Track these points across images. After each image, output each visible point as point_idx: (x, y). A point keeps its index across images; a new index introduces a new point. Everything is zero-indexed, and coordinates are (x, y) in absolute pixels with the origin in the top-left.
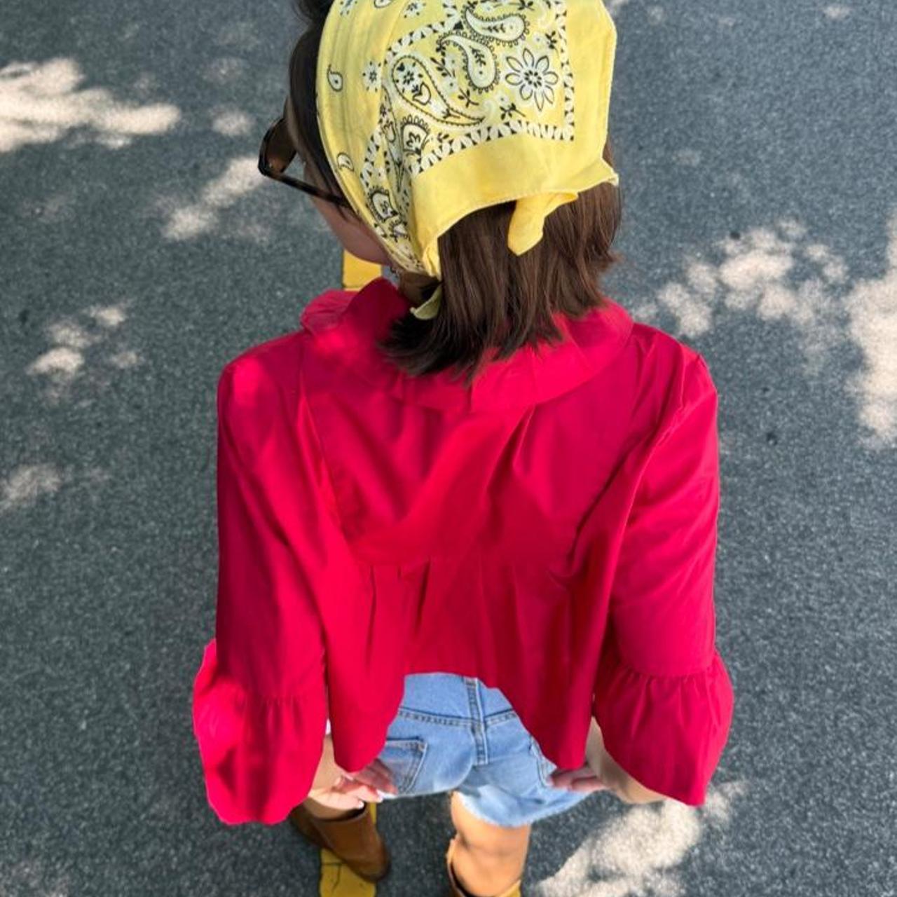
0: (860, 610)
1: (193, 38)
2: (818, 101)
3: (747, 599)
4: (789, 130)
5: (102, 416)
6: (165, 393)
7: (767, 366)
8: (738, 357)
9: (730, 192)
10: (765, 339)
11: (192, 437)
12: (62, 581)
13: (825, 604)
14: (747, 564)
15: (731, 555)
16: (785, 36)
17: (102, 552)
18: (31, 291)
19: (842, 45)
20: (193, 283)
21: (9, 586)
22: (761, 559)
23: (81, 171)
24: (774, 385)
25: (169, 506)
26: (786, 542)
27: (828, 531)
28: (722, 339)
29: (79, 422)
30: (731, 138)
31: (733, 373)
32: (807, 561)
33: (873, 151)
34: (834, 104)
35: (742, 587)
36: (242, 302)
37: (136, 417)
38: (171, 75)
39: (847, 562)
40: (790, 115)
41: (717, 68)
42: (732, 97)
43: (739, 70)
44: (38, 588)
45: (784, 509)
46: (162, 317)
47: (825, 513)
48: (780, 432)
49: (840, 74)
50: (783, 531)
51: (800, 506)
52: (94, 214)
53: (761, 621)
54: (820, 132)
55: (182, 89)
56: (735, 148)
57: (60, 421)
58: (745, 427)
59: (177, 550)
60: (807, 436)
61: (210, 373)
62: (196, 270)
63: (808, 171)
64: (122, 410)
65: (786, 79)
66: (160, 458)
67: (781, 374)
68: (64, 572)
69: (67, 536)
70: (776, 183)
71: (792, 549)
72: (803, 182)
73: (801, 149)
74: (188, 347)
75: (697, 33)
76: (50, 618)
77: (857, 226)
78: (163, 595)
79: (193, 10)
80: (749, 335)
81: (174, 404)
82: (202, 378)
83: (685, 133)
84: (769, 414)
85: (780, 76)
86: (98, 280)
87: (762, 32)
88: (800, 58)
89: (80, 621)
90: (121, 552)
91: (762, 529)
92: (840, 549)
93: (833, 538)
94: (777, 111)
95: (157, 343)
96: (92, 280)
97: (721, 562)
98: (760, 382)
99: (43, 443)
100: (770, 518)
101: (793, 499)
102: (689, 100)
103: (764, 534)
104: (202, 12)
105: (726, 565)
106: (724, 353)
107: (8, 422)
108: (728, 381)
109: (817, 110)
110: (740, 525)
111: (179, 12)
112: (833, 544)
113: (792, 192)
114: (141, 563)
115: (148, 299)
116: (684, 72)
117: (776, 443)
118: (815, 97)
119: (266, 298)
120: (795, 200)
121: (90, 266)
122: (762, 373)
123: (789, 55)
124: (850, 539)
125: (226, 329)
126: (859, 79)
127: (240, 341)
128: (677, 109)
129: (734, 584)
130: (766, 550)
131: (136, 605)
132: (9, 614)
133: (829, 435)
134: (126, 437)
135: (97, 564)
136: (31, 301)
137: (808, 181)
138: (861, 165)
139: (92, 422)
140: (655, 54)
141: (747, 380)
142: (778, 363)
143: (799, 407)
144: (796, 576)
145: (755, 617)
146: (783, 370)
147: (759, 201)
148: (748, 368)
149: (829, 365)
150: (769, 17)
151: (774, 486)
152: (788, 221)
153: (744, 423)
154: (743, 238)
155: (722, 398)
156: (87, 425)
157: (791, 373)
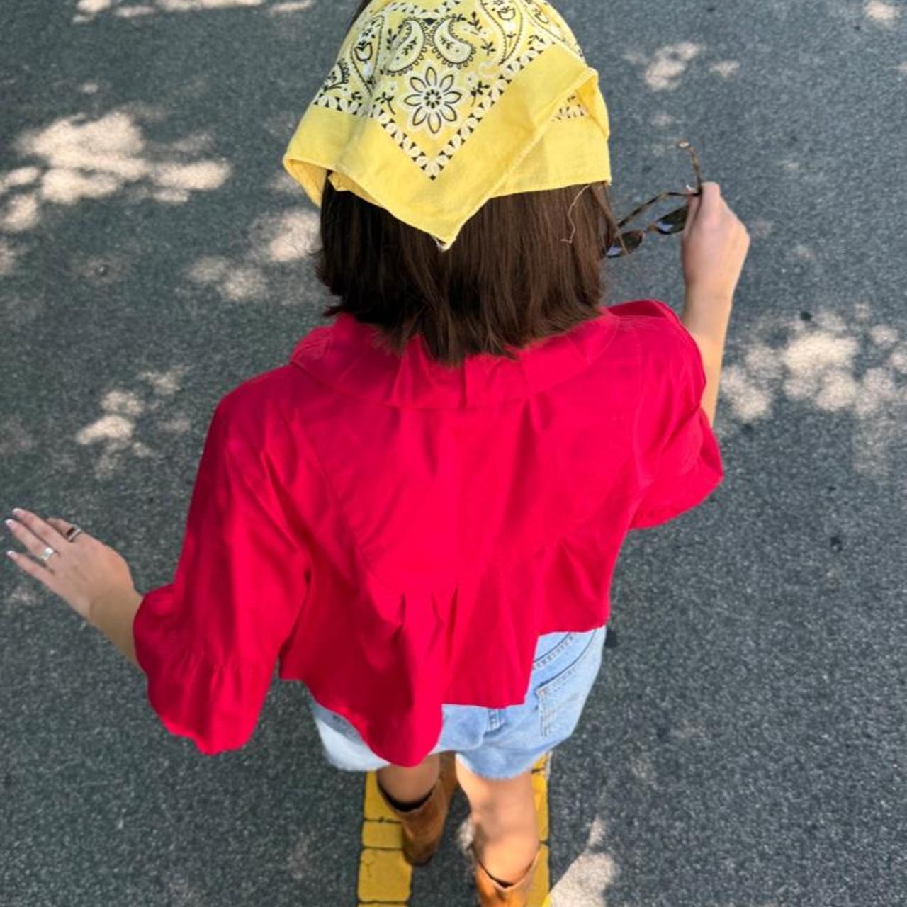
1: (262, 87)
2: (898, 170)
3: (804, 722)
4: (866, 201)
5: (154, 490)
7: (834, 463)
8: (803, 451)
9: (802, 267)
10: (832, 432)
12: (106, 667)
13: (884, 732)
14: (805, 683)
15: (789, 672)
16: (865, 98)
18: (92, 355)
20: (251, 351)
21: (55, 670)
22: (819, 679)
23: (146, 228)
24: (841, 484)
26: (847, 661)
27: (891, 650)
28: (787, 431)
29: (132, 496)
30: (805, 209)
31: (798, 469)
32: (868, 682)
35: (798, 708)
38: (238, 128)
40: (868, 185)
41: (792, 131)
42: (807, 164)
43: (817, 134)
44: (82, 674)
45: (846, 623)
47: (889, 630)
48: (845, 536)
50: (845, 648)
51: (863, 620)
52: (156, 275)
53: (816, 747)
55: (248, 143)
56: (809, 219)
57: (113, 494)
58: (808, 530)
60: (873, 543)
62: (254, 337)
63: (884, 248)
64: (174, 485)
65: (866, 145)
67: (847, 471)
68: (109, 658)
70: (851, 259)
71: (852, 669)
72: (879, 260)
73: (878, 222)
75: (773, 92)
76: (93, 707)
79: (263, 59)
80: (816, 426)
83: (758, 202)
84: (834, 515)
85: (859, 141)
86: (156, 344)
87: (842, 92)
88: (881, 122)
89: (122, 712)
91: (822, 644)
93: (895, 658)
94: (854, 179)
96: (151, 346)
97: (778, 679)
98: (826, 480)
99: (95, 517)
100: (831, 632)
101: (856, 612)
102: (762, 165)
103: (824, 651)
104: (272, 60)
105: (782, 683)
106: (789, 447)
107: (62, 494)
108: (792, 477)
109: (896, 180)
110: (800, 638)
111: (249, 60)
112: (896, 665)
113: (866, 269)
115: (205, 367)
116: (759, 135)
117: (840, 549)
118: (895, 166)
120: (869, 279)
121: (150, 330)
122: (827, 470)
123: (869, 119)
128: (750, 175)
129: (790, 704)
130: (825, 669)
132: (53, 700)
133: (897, 542)
134: (176, 515)
136: (90, 366)
137: (884, 257)
139: (144, 498)
140: (730, 114)
141: (813, 477)
142: (846, 460)
143: (867, 509)
144: (855, 699)
145: (811, 743)
146: (851, 467)
147: (831, 279)
148: (814, 463)
149: (900, 463)
150: (850, 76)
151: (837, 597)
152: (862, 302)
153: (808, 524)
154: (813, 320)
155: (786, 496)
156: (139, 500)
157: (859, 471)
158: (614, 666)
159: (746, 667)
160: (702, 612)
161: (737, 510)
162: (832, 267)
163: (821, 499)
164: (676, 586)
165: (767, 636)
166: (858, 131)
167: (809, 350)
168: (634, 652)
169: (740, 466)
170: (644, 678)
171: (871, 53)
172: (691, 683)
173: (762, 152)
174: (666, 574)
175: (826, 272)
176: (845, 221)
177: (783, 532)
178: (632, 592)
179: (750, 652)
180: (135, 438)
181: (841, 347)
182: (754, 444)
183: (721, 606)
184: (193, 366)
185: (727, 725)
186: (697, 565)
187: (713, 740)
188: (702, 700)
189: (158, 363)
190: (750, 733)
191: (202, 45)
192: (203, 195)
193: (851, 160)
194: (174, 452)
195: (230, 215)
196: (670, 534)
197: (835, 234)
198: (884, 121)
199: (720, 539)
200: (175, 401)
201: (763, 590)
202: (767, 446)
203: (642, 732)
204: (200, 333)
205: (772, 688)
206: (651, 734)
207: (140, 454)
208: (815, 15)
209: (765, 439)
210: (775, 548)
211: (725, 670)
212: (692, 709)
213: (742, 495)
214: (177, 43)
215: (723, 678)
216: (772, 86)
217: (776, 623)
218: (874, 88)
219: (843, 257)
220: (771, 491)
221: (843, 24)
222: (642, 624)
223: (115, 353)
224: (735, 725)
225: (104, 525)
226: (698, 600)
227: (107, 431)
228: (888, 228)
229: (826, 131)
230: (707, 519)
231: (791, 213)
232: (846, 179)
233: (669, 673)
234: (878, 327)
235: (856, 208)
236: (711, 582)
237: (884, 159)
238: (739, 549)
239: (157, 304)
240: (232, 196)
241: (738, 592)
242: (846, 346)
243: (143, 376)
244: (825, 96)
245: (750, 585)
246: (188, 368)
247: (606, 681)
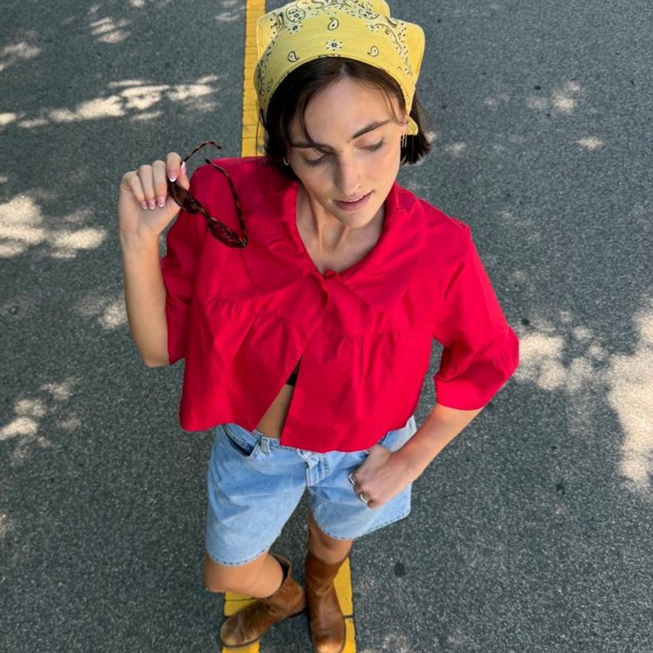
0: (633, 635)
2: (584, 214)
3: (546, 626)
4: (564, 237)
5: (55, 473)
6: (102, 453)
7: (554, 429)
8: (532, 421)
9: (520, 287)
10: (551, 406)
11: (120, 489)
12: (21, 611)
13: (606, 631)
14: (546, 596)
15: (533, 589)
16: (558, 164)
17: (51, 587)
18: (7, 373)
19: (600, 170)
20: (124, 364)
22: (555, 592)
23: (45, 278)
24: (560, 444)
25: (102, 547)
26: (575, 577)
27: (606, 568)
28: (518, 406)
29: (37, 478)
30: (520, 245)
31: (529, 434)
32: (591, 593)
33: (627, 253)
34: (597, 217)
35: (542, 616)
36: (160, 380)
37: (79, 473)
39: (622, 594)
40: (563, 226)
41: (507, 190)
42: (519, 213)
43: (525, 191)
45: (572, 549)
46: (101, 392)
47: (604, 552)
48: (567, 483)
49: (600, 192)
50: (573, 568)
51: (584, 546)
52: (54, 312)
53: (557, 645)
54: (587, 238)
56: (523, 252)
57: (24, 478)
58: (540, 480)
59: (107, 585)
60: (587, 487)
61: (135, 437)
62: (128, 354)
63: (579, 270)
64: (69, 468)
65: (560, 197)
66: (97, 507)
67: (565, 434)
68: (23, 604)
69: (26, 574)
70: (556, 280)
71: (579, 583)
72: (575, 279)
73: (573, 252)
74: (120, 416)
75: (492, 163)
76: (13, 642)
77: (618, 313)
78: (96, 623)
79: (128, 154)
80: (540, 402)
81: (108, 462)
82: (129, 440)
83: (486, 242)
84: (557, 468)
85: (555, 195)
86: (55, 363)
87: (541, 160)
88: (570, 180)
89: (34, 645)
90: (66, 587)
91: (556, 566)
92: (616, 582)
93: (610, 573)
94: (553, 222)
95: (97, 413)
97: (526, 594)
98: (549, 443)
99: (11, 495)
100: (562, 556)
101: (578, 540)
102: (487, 215)
103: (557, 571)
104: (134, 155)
105: (529, 597)
106: (521, 418)
108: (525, 440)
109: (584, 221)
110: (539, 562)
111: (117, 155)
112: (611, 579)
113: (567, 286)
114: (79, 596)
115: (91, 378)
116: (483, 194)
117: (564, 493)
119: (177, 375)
120: (570, 293)
121: (50, 353)
122: (550, 434)
123: (561, 179)
124: (624, 574)
125: (148, 400)
126: (614, 196)
127: (158, 411)
128: (478, 222)
129: (534, 613)
130: (560, 584)
131: (76, 632)
133: (604, 486)
134: (71, 490)
135: (48, 597)
136: (5, 381)
137: (579, 277)
138: (619, 265)
139: (47, 479)
140: (461, 180)
141: (540, 440)
142: (562, 426)
143: (580, 463)
144: (583, 606)
145: (553, 642)
146: (567, 431)
147: (542, 295)
148: (540, 429)
149: (602, 427)
150: (546, 149)
151: (564, 530)
152: (565, 310)
153: (539, 475)
154: (531, 324)
155: (521, 455)
156: (44, 480)
157: (573, 434)
158: (404, 591)
159: (502, 586)
160: (467, 546)
161: (486, 466)
162: (542, 286)
163: (547, 456)
164: (446, 527)
165: (515, 561)
166: (554, 187)
167: (529, 346)
168: (418, 579)
169: (486, 434)
170: (427, 599)
171: (560, 132)
172: (462, 601)
173: (486, 206)
174: (438, 517)
175: (538, 289)
176: (549, 252)
177: (521, 482)
178: (414, 532)
179: (504, 574)
180: (39, 433)
181: (553, 344)
182: (496, 418)
183: (480, 540)
184: (82, 378)
185: (490, 632)
186: (460, 510)
187: (480, 644)
188: (471, 614)
189: (56, 377)
190: (507, 637)
191: (83, 145)
192: (87, 253)
193: (551, 208)
194: (68, 443)
195: (107, 266)
196: (439, 487)
197: (542, 262)
198: (573, 180)
199: (476, 489)
200: (69, 404)
201: (510, 526)
202: (505, 418)
203: (428, 641)
204: (87, 353)
205: (521, 601)
206: (434, 642)
207: (44, 445)
208: (519, 107)
209: (503, 413)
210: (517, 494)
211: (486, 589)
212: (463, 621)
213: (490, 455)
214: (65, 145)
215: (485, 596)
216: (491, 158)
217: (522, 551)
218: (563, 157)
219: (549, 278)
220: (511, 451)
221: (538, 113)
222: (422, 557)
223: (24, 371)
224: (496, 632)
225: (17, 501)
226: (462, 537)
227: (19, 430)
228: (580, 256)
229: (531, 189)
230: (465, 475)
231: (510, 249)
232: (548, 223)
233: (445, 594)
234: (579, 327)
235: (557, 242)
236: (472, 523)
237: (574, 207)
238: (490, 496)
239: (55, 333)
240: (109, 253)
241: (491, 529)
242: (556, 343)
243: (45, 387)
244: (529, 164)
245: (500, 523)
246: (78, 380)
247: (399, 603)
